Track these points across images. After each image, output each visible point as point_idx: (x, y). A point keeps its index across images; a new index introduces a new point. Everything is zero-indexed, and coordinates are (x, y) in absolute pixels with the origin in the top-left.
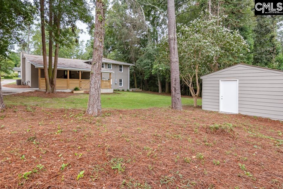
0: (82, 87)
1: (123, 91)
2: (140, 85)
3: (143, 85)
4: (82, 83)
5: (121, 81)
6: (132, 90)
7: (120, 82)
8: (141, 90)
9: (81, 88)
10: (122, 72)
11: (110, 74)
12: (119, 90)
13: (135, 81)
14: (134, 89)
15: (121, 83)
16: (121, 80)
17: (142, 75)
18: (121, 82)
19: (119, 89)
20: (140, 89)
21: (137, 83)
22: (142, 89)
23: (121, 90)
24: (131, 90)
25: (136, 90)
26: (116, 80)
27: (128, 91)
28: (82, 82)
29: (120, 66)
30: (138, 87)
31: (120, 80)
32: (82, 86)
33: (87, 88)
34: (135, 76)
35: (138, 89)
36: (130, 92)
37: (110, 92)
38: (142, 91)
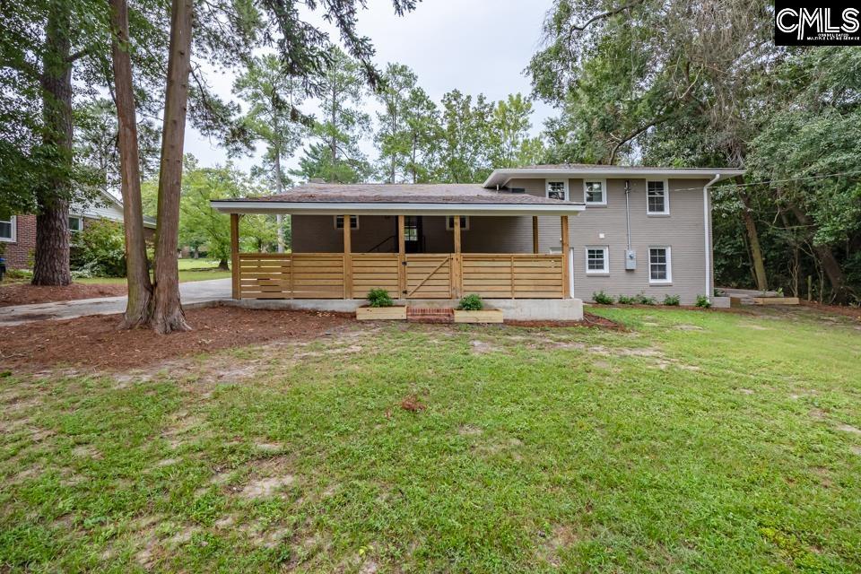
0: (410, 289)
1: (673, 304)
2: (789, 276)
3: (806, 274)
4: (408, 270)
5: (658, 255)
6: (735, 302)
7: (653, 260)
8: (795, 300)
9: (405, 292)
10: (667, 212)
11: (564, 219)
12: (645, 302)
13: (757, 254)
14: (744, 295)
15: (663, 268)
16: (663, 252)
17: (798, 223)
18: (663, 260)
19: (648, 296)
20: (788, 293)
21: (765, 263)
22: (802, 294)
23: (661, 299)
24: (724, 302)
25: (760, 301)
26: (630, 253)
27: (702, 305)
28: (409, 264)
29: (651, 185)
30: (773, 285)
31: (653, 252)
32: (409, 283)
33: (434, 295)
34: (752, 234)
35: (773, 293)
36: (716, 310)
37: (565, 318)
38: (801, 305)
